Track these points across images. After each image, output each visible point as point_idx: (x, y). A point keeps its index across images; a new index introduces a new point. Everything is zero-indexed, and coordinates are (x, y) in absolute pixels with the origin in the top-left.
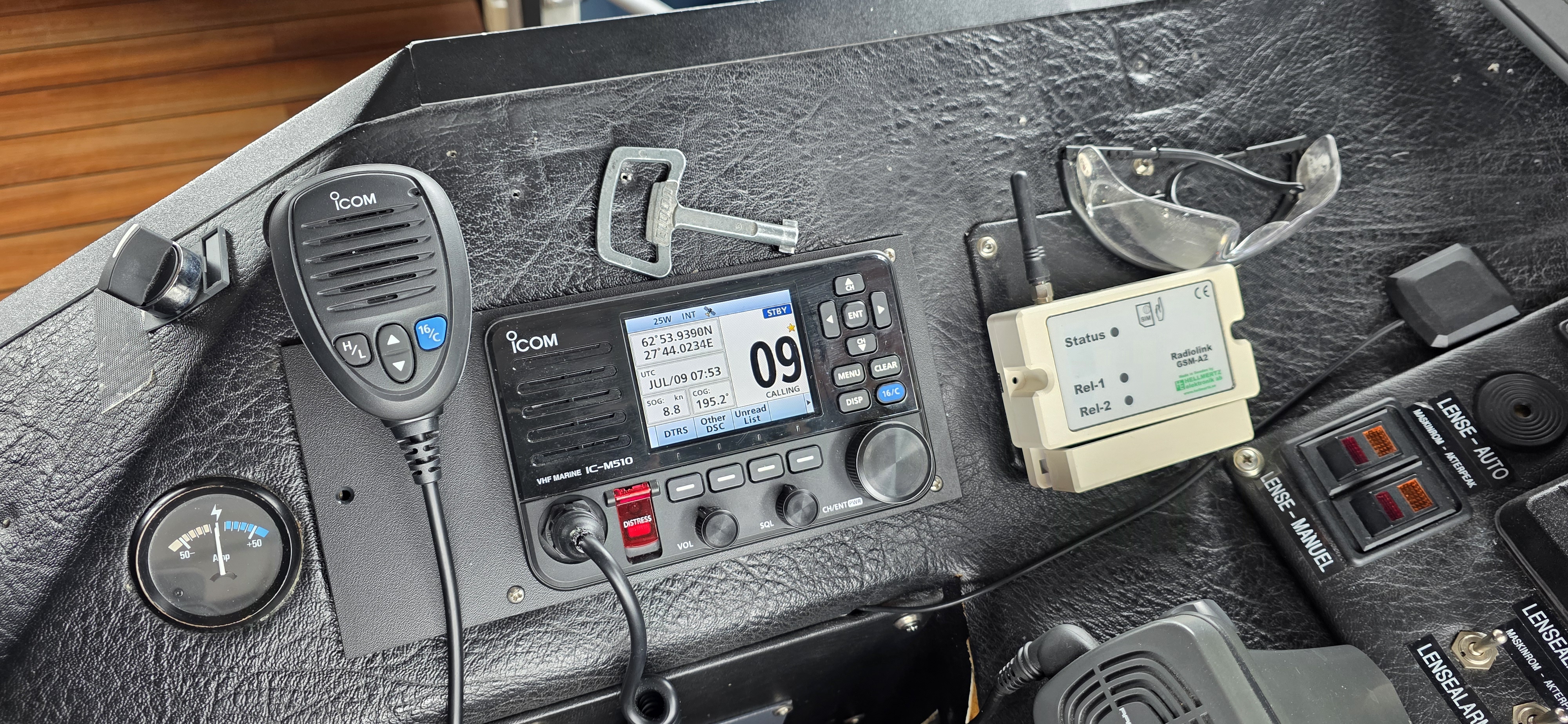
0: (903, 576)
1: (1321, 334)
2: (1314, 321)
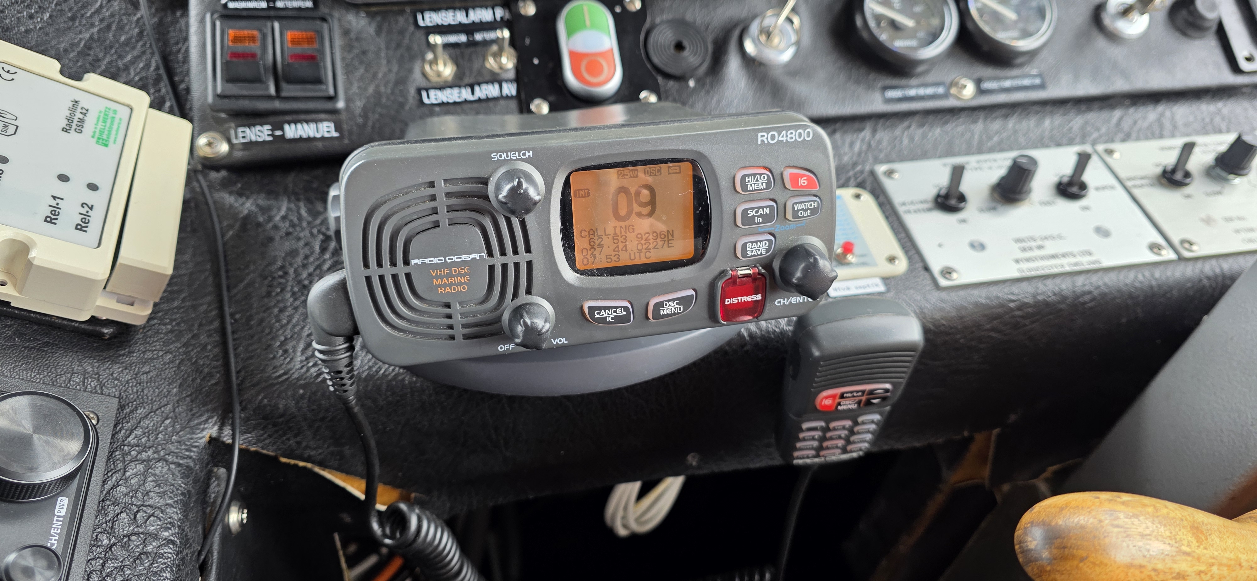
0: (183, 494)
1: (117, 41)
2: (101, 40)
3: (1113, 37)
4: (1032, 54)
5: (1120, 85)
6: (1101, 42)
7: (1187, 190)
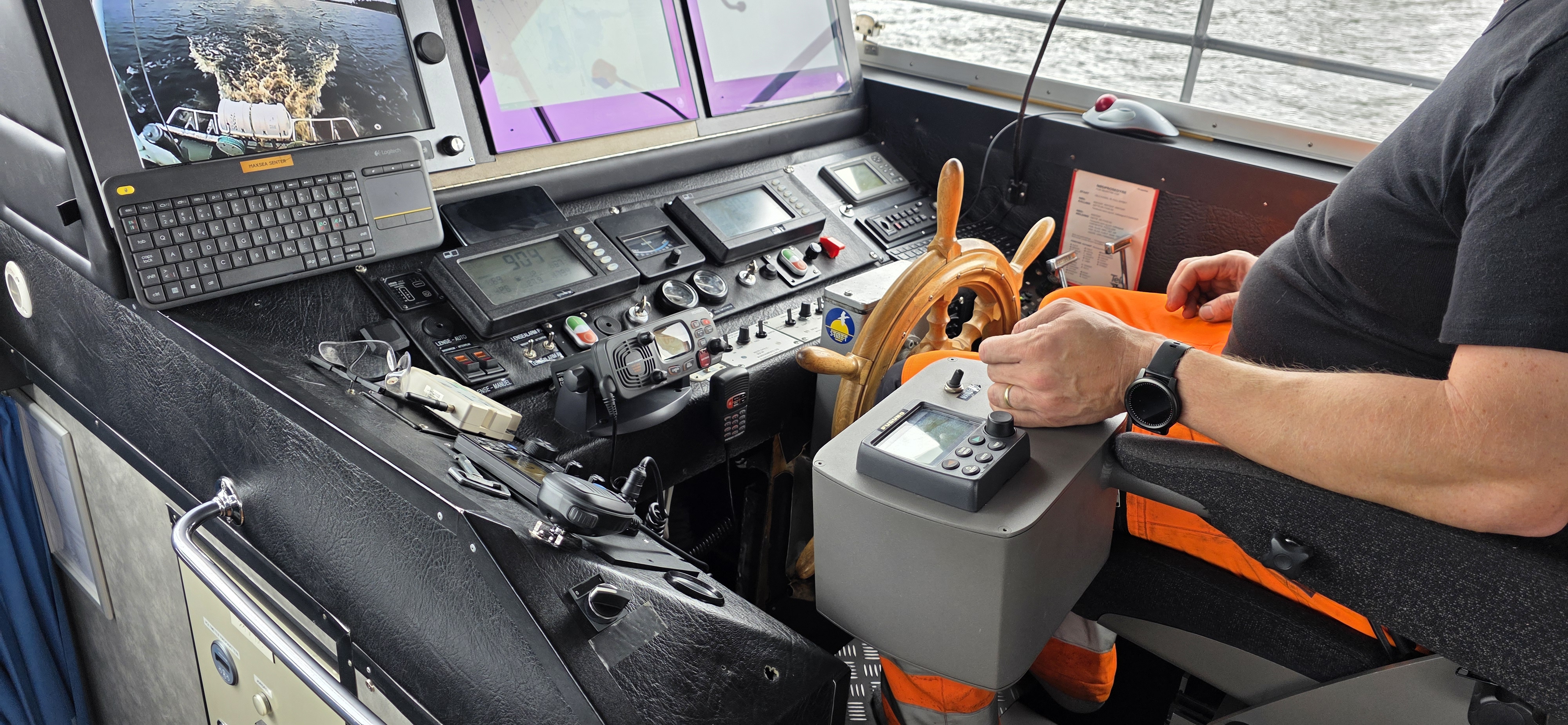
3: (747, 286)
4: (725, 298)
5: (758, 301)
6: (744, 289)
7: (795, 325)
